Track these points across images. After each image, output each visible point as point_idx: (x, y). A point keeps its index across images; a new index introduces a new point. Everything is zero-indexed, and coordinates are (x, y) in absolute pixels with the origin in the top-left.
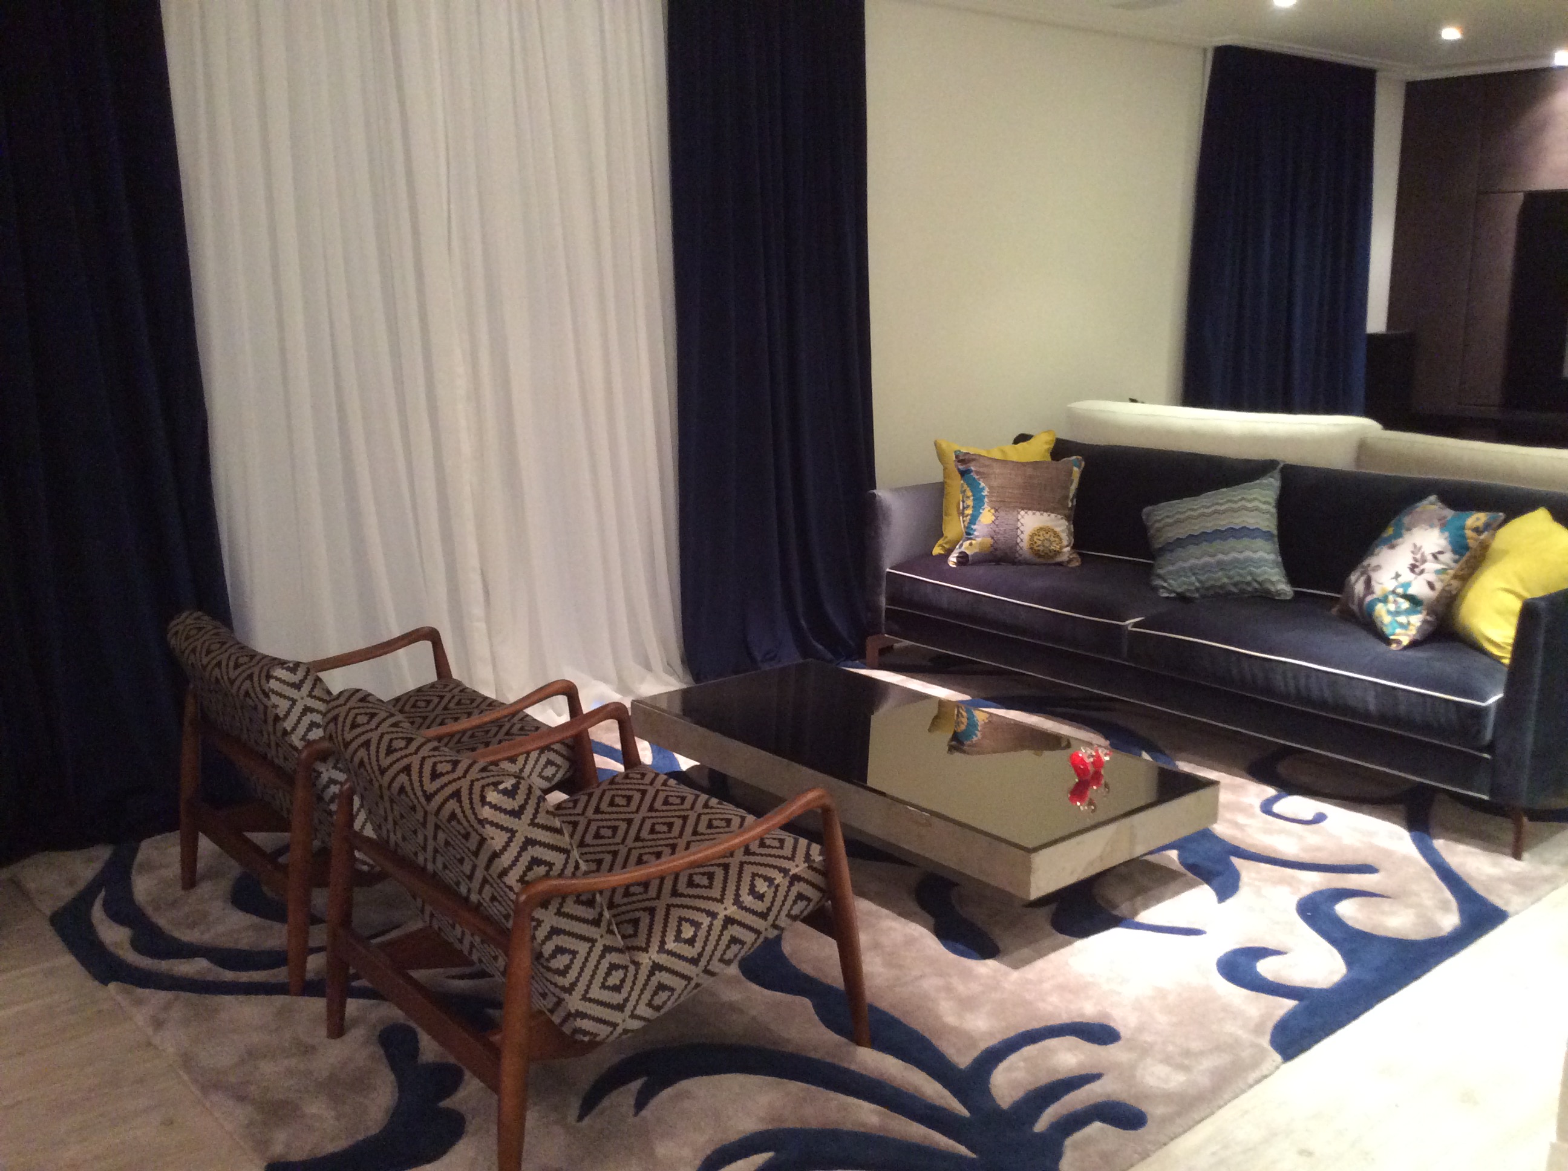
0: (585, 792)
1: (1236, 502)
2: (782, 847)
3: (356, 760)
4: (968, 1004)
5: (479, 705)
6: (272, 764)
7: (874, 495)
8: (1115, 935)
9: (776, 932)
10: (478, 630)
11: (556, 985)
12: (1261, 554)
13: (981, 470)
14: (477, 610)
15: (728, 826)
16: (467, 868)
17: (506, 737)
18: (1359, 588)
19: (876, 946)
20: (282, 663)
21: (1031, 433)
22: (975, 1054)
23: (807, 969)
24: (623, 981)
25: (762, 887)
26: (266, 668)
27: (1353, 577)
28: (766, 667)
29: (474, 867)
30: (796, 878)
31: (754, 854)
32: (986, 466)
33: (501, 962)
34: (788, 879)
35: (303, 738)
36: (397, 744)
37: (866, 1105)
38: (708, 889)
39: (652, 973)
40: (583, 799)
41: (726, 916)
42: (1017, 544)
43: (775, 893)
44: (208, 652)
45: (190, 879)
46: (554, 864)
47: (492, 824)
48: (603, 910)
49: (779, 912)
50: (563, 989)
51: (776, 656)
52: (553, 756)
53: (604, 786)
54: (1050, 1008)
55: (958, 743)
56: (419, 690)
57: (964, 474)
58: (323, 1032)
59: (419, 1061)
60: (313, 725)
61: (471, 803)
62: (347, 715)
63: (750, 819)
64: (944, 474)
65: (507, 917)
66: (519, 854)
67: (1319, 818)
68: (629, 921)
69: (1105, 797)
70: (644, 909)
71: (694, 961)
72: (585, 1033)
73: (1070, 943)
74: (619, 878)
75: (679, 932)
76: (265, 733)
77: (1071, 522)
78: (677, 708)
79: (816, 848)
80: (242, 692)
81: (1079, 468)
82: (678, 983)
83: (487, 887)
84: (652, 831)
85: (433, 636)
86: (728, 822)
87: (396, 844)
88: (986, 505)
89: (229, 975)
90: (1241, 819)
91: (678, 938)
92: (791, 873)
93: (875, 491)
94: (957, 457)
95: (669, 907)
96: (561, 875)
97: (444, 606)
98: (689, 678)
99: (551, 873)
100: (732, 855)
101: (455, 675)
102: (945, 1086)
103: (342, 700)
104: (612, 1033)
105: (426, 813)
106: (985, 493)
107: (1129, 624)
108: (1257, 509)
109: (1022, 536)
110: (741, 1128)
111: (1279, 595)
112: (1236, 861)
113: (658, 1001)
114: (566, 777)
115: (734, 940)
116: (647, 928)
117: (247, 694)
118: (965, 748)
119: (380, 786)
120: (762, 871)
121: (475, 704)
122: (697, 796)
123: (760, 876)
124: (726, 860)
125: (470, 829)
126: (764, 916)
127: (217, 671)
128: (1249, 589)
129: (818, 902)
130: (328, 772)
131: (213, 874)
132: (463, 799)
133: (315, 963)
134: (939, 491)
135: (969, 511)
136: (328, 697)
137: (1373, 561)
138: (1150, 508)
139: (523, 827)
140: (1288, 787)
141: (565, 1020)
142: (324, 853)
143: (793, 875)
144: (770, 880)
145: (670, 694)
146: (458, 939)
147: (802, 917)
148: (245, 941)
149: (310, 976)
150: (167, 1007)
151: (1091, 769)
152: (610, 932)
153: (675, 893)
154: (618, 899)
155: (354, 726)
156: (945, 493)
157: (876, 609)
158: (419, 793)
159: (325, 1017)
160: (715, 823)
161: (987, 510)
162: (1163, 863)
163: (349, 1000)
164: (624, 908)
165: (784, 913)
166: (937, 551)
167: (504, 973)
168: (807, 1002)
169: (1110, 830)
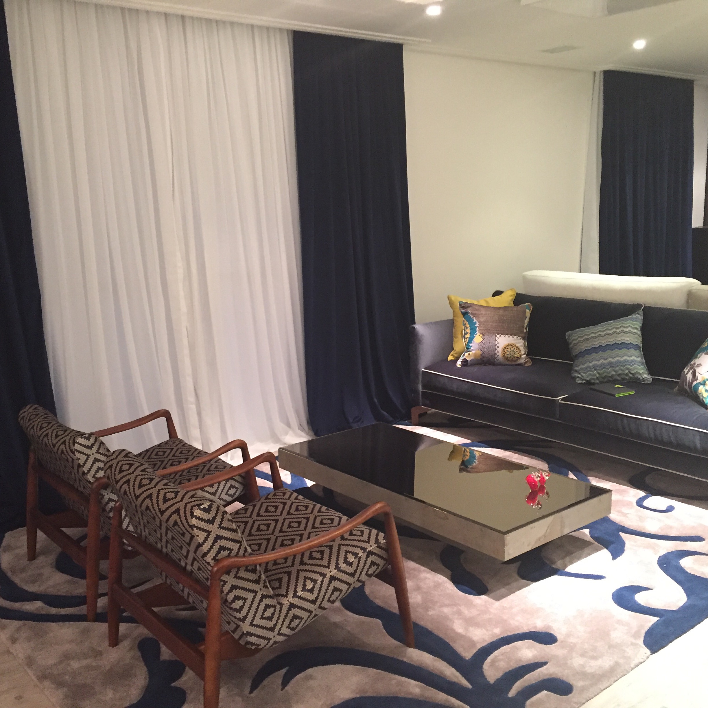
0: (251, 504)
1: (618, 328)
2: (362, 535)
3: (122, 490)
4: (470, 622)
5: (192, 454)
6: (77, 490)
7: (414, 328)
8: (554, 579)
9: (360, 584)
10: (192, 409)
11: (235, 617)
12: (633, 358)
13: (474, 312)
14: (191, 398)
15: (332, 523)
16: (184, 552)
17: (208, 472)
18: (689, 376)
19: (418, 588)
20: (81, 435)
21: (502, 290)
22: (475, 651)
23: (378, 602)
24: (273, 614)
25: (351, 558)
26: (73, 438)
27: (686, 371)
28: (355, 426)
29: (188, 552)
30: (370, 553)
31: (347, 539)
32: (477, 310)
33: (205, 604)
34: (366, 554)
35: (94, 477)
36: (144, 482)
37: (412, 682)
38: (321, 560)
39: (289, 609)
40: (251, 508)
41: (331, 575)
42: (495, 354)
43: (359, 561)
44: (41, 428)
45: (32, 555)
46: (233, 549)
47: (197, 528)
48: (261, 575)
49: (361, 572)
50: (239, 619)
51: (360, 419)
52: (233, 483)
53: (262, 500)
54: (517, 624)
55: (465, 466)
56: (159, 445)
57: (465, 314)
58: (107, 643)
59: (161, 660)
60: (99, 469)
61: (186, 516)
62: (117, 465)
63: (345, 518)
64: (453, 315)
65: (207, 579)
66: (213, 544)
67: (670, 509)
68: (276, 580)
69: (547, 500)
70: (285, 573)
71: (313, 602)
72: (253, 644)
73: (528, 585)
74: (270, 556)
75: (305, 585)
76: (73, 473)
77: (526, 341)
78: (305, 453)
79: (381, 535)
80: (60, 452)
81: (530, 310)
82: (304, 615)
83: (196, 562)
84: (289, 526)
85: (166, 415)
86: (332, 520)
87: (146, 537)
88: (477, 332)
89: (54, 611)
90: (625, 510)
91: (304, 589)
92: (367, 550)
93: (414, 325)
94: (460, 305)
95: (298, 571)
96: (237, 556)
97: (173, 398)
98: (313, 434)
99: (231, 555)
100: (334, 541)
101: (180, 437)
102: (458, 671)
103: (114, 456)
104: (267, 644)
105: (161, 521)
106: (477, 325)
107: (559, 399)
108: (630, 332)
109: (498, 349)
110: (342, 696)
111: (644, 381)
112: (622, 534)
113: (293, 625)
114: (242, 494)
115: (336, 589)
116: (286, 583)
117: (62, 452)
118: (469, 469)
119: (136, 506)
120: (351, 549)
121: (190, 453)
122: (315, 506)
123: (350, 552)
124: (331, 544)
125: (185, 531)
126: (352, 575)
127: (45, 439)
128: (627, 377)
129: (383, 567)
130: (108, 495)
131: (45, 552)
132: (181, 514)
133: (102, 602)
134: (451, 323)
135: (468, 336)
136: (108, 453)
137: (697, 361)
138: (570, 332)
139: (214, 529)
140: (652, 491)
141: (241, 637)
142: (106, 538)
143: (369, 551)
144: (355, 555)
145: (301, 443)
146: (181, 590)
147: (375, 574)
148: (63, 591)
149: (99, 611)
150: (19, 629)
151: (539, 484)
152: (265, 587)
153: (302, 563)
154: (270, 567)
155: (121, 471)
156: (454, 325)
157: (416, 391)
158: (157, 510)
159: (107, 635)
160: (325, 521)
161: (478, 335)
162: (581, 537)
163: (121, 624)
164: (274, 572)
165: (364, 573)
166: (450, 358)
167: (206, 610)
168: (379, 621)
169: (550, 519)
